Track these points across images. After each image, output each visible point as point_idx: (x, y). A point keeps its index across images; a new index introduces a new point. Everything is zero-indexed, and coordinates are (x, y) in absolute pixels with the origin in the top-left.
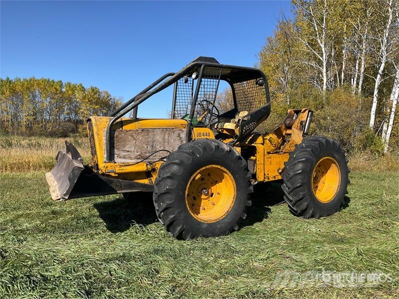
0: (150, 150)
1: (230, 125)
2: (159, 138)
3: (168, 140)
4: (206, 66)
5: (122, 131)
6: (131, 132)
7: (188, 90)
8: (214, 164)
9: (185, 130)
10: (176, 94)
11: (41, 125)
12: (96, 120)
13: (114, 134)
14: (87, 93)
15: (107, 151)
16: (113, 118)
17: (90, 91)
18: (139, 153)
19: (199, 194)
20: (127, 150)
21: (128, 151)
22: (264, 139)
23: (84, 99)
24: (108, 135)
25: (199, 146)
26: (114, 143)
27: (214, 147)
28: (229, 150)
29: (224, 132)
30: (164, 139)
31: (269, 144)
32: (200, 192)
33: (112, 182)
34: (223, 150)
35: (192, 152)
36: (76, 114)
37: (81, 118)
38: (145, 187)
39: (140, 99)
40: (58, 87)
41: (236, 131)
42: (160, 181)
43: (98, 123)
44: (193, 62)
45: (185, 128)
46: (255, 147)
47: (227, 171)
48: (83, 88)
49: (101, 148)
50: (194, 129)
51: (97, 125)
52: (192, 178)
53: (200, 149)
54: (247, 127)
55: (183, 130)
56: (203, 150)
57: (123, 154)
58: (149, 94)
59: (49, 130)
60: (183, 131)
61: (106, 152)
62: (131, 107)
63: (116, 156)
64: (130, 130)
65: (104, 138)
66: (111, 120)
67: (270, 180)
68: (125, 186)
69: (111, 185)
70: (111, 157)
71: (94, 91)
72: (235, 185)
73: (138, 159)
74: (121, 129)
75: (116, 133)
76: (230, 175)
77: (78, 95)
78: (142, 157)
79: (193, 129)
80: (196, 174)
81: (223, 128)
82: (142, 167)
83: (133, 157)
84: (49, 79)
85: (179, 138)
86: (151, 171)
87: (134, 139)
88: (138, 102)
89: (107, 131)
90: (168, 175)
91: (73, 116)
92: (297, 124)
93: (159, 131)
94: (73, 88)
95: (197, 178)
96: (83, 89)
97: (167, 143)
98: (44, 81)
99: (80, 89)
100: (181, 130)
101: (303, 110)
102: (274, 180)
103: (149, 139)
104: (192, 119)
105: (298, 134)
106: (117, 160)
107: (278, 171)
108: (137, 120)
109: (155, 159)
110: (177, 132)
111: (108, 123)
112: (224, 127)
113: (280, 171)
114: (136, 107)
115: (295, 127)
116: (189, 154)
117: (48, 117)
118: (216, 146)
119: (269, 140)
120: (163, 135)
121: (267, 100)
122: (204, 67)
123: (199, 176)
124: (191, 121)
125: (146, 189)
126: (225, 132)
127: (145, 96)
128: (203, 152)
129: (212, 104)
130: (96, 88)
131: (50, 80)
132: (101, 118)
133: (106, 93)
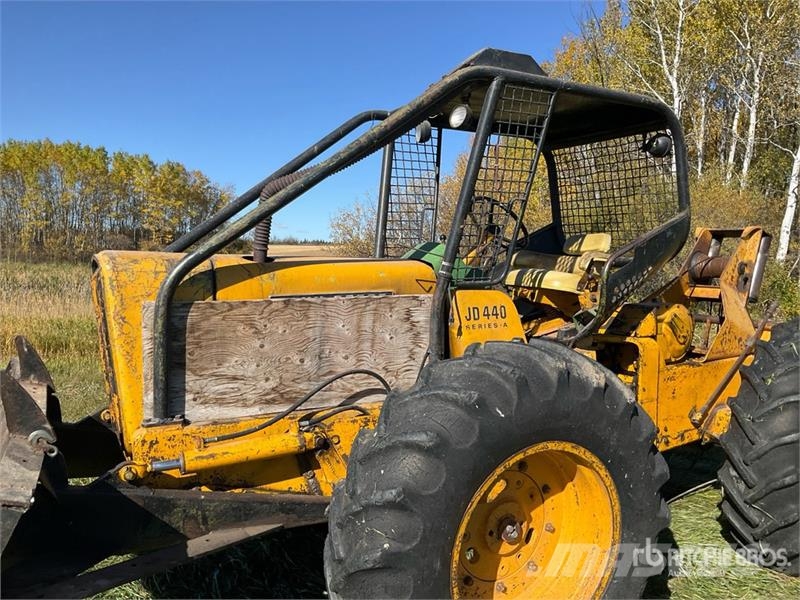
0: (313, 370)
1: (562, 281)
2: (342, 326)
3: (373, 332)
4: (508, 81)
5: (212, 306)
6: (245, 310)
7: (424, 166)
8: (552, 439)
9: (428, 299)
10: (389, 177)
11: (62, 238)
12: (114, 268)
13: (184, 318)
14: (159, 175)
15: (156, 384)
16: (182, 259)
17: (166, 169)
18: (272, 384)
19: (488, 538)
20: (231, 372)
21: (235, 378)
22: (658, 321)
23: (154, 186)
24: (160, 322)
25: (505, 377)
26: (184, 351)
27: (554, 376)
28: (602, 384)
29: (542, 302)
30: (359, 330)
31: (669, 336)
32: (491, 533)
33: (168, 506)
34: (582, 384)
35: (481, 401)
36: (137, 216)
37: (146, 226)
38: (292, 510)
39: (282, 193)
40: (97, 162)
41: (582, 300)
42: (357, 514)
43: (123, 277)
44: (466, 66)
45: (428, 292)
46: (634, 348)
47: (594, 459)
48: (151, 163)
49: (135, 370)
50: (457, 292)
51: (118, 287)
52: (477, 498)
53: (507, 386)
54: (622, 287)
55: (422, 296)
56: (519, 393)
57: (214, 388)
58: (311, 175)
59: (79, 250)
60: (421, 302)
61: (151, 385)
62: (247, 220)
63: (189, 397)
64: (244, 303)
65: (146, 334)
66: (172, 264)
67: (671, 446)
68: (218, 516)
69: (166, 519)
70: (170, 404)
71: (175, 171)
72: (617, 507)
73: (268, 402)
74: (210, 299)
75: (193, 315)
76: (603, 472)
77: (141, 180)
78: (282, 395)
79: (453, 293)
80: (489, 483)
81: (539, 288)
82: (285, 440)
83: (251, 396)
84: (80, 144)
85: (407, 326)
86: (316, 450)
87: (257, 332)
88: (271, 202)
89: (157, 308)
90: (391, 495)
91: (129, 222)
92: (730, 272)
93: (343, 304)
94: (128, 165)
95: (492, 496)
96: (151, 167)
97: (367, 345)
98: (69, 146)
99: (145, 166)
100: (415, 298)
101: (747, 230)
102: (680, 444)
103: (310, 333)
104: (452, 261)
105: (736, 302)
106: (194, 411)
107: (691, 416)
108: (268, 264)
109: (328, 400)
110: (401, 307)
111: (162, 277)
112: (543, 286)
113: (698, 417)
114: (263, 220)
115: (725, 281)
116: (467, 407)
117: (76, 223)
118: (561, 373)
119: (671, 325)
120: (355, 318)
121: (680, 201)
122: (502, 86)
123: (500, 487)
124: (450, 269)
125: (294, 516)
126: (545, 300)
127: (299, 182)
128: (519, 398)
129: (515, 218)
130: (178, 165)
131: (82, 146)
132: (135, 261)
133: (199, 174)
